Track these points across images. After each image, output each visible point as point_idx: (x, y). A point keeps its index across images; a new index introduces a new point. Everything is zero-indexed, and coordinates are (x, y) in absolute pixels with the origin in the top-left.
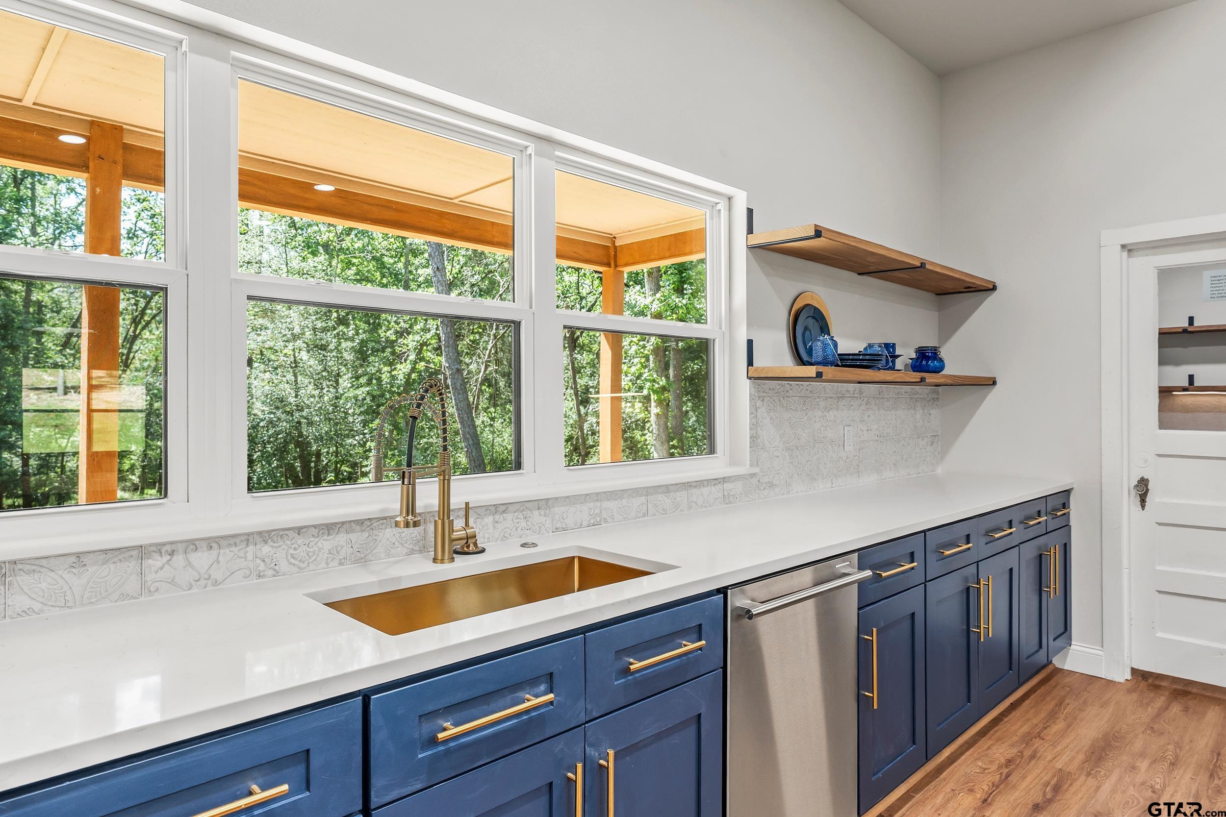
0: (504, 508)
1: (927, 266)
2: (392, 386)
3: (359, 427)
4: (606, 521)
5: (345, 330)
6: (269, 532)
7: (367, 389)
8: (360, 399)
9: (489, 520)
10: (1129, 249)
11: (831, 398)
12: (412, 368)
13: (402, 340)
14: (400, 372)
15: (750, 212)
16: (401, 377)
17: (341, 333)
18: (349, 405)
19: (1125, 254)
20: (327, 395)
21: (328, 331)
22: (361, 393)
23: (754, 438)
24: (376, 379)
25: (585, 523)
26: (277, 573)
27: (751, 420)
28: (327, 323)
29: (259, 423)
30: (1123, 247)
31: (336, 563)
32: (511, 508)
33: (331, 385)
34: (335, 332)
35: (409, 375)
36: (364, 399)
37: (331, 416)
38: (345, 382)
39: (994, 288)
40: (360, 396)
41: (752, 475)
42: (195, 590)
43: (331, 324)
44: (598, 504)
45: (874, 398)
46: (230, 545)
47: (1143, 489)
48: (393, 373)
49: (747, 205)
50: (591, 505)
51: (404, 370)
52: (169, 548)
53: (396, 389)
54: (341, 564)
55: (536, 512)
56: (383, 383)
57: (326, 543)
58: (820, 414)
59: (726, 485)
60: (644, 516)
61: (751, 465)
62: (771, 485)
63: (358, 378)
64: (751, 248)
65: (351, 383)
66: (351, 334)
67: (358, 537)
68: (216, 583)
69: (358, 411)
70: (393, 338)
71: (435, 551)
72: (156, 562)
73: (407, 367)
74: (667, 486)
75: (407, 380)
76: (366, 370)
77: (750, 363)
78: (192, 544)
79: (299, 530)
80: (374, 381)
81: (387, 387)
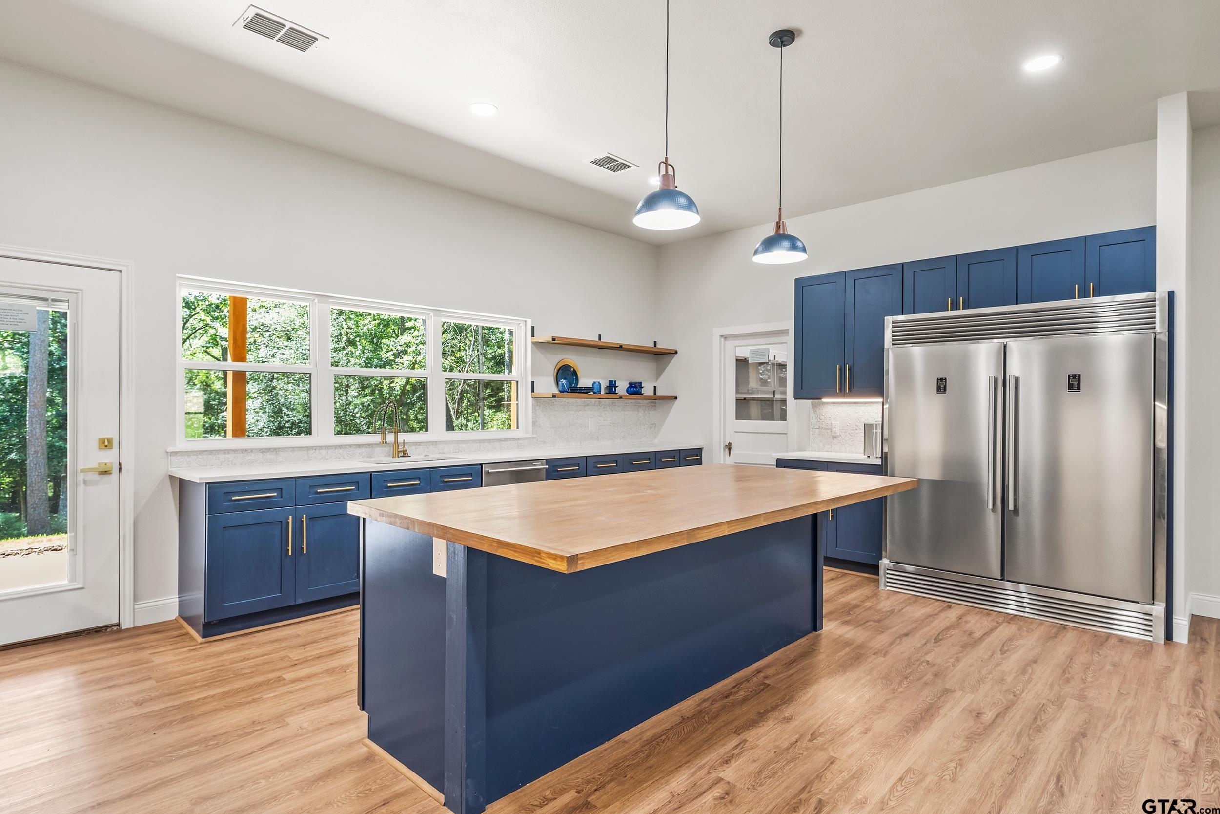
0: (418, 444)
1: (623, 347)
2: (391, 396)
3: (365, 428)
4: (461, 452)
5: (353, 350)
6: (342, 445)
7: (372, 398)
8: (366, 405)
9: (413, 447)
10: (725, 337)
11: (580, 405)
12: (406, 381)
13: (398, 359)
14: (397, 384)
15: (533, 328)
16: (398, 388)
17: (350, 353)
18: (357, 410)
19: (723, 339)
20: (339, 402)
21: (340, 350)
22: (366, 401)
23: (534, 423)
24: (378, 390)
25: (452, 452)
26: (344, 458)
27: (532, 415)
28: (338, 344)
29: (285, 424)
30: (722, 336)
31: (361, 457)
32: (422, 444)
33: (343, 394)
34: (345, 352)
35: (404, 386)
36: (369, 405)
37: (343, 419)
38: (352, 392)
39: (676, 352)
40: (366, 403)
41: (534, 438)
42: (321, 461)
43: (342, 345)
44: (458, 445)
45: (609, 406)
46: (331, 449)
47: (729, 447)
48: (392, 385)
49: (532, 324)
50: (454, 445)
51: (400, 383)
52: (315, 448)
53: (393, 397)
54: (363, 457)
55: (432, 446)
56: (384, 393)
57: (359, 451)
58: (573, 412)
59: (519, 441)
60: (478, 451)
61: (533, 434)
62: (544, 442)
63: (363, 388)
64: (533, 343)
65: (357, 392)
66: (357, 353)
67: (368, 450)
68: (327, 459)
69: (364, 415)
70: (392, 358)
71: (393, 455)
72: (312, 452)
73: (402, 381)
74: (489, 440)
75: (402, 390)
76: (370, 383)
77: (533, 391)
78: (321, 447)
79: (350, 446)
80: (377, 392)
81: (387, 396)
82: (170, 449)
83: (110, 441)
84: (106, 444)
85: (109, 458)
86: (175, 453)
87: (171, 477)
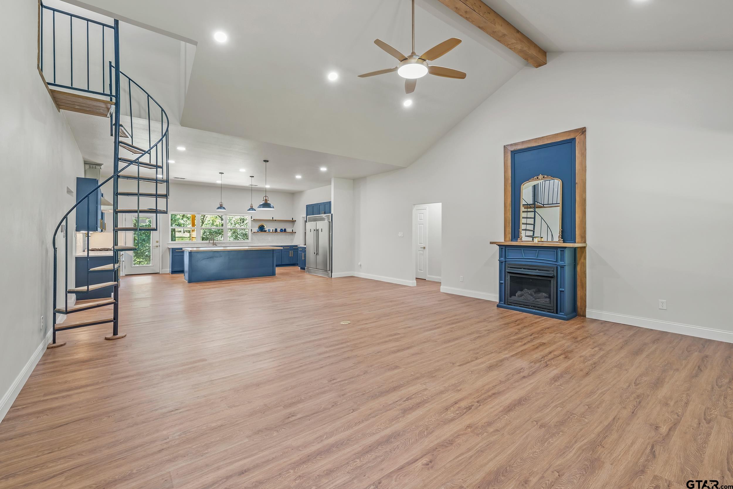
4: (231, 245)
6: (202, 243)
15: (251, 217)
41: (252, 242)
55: (223, 244)
57: (206, 244)
59: (248, 243)
62: (255, 243)
78: (197, 243)
82: (168, 243)
83: (158, 241)
84: (157, 242)
85: (158, 244)
86: (169, 244)
87: (168, 248)
